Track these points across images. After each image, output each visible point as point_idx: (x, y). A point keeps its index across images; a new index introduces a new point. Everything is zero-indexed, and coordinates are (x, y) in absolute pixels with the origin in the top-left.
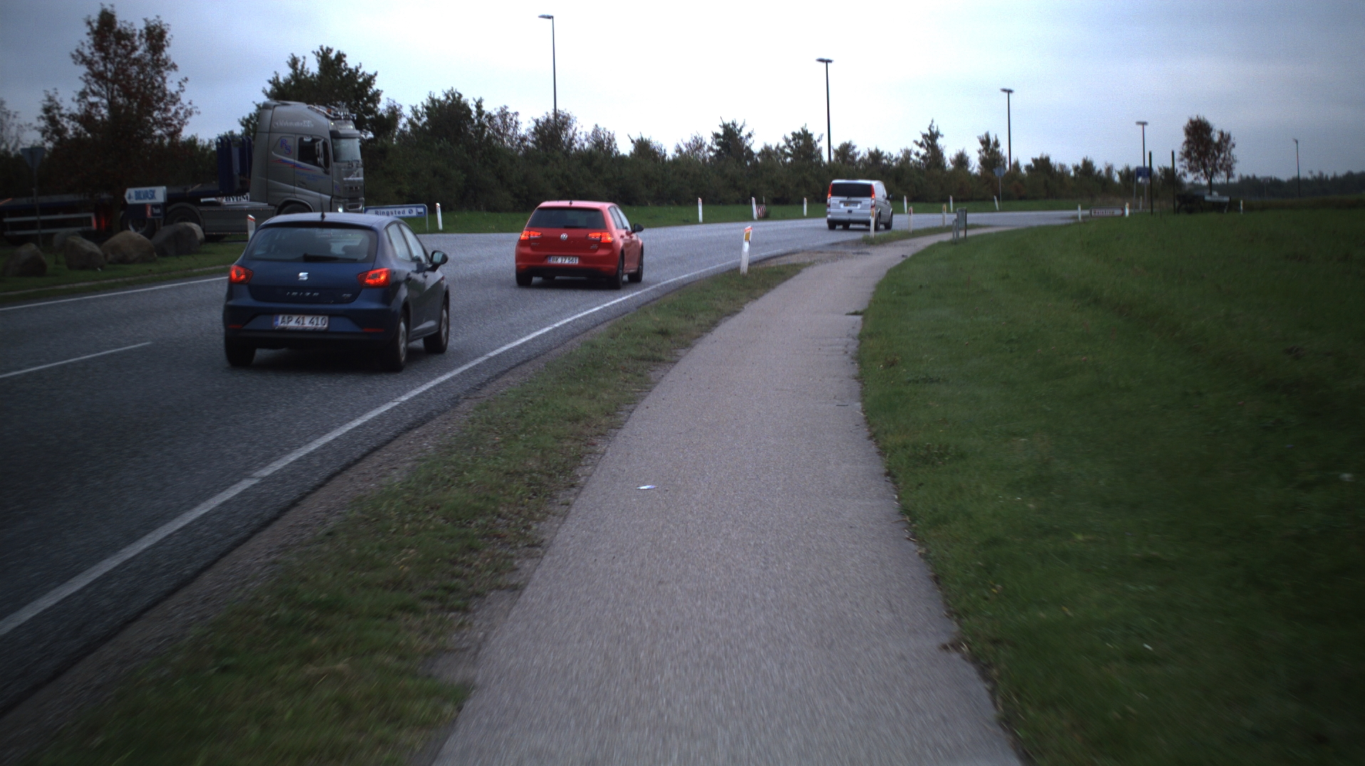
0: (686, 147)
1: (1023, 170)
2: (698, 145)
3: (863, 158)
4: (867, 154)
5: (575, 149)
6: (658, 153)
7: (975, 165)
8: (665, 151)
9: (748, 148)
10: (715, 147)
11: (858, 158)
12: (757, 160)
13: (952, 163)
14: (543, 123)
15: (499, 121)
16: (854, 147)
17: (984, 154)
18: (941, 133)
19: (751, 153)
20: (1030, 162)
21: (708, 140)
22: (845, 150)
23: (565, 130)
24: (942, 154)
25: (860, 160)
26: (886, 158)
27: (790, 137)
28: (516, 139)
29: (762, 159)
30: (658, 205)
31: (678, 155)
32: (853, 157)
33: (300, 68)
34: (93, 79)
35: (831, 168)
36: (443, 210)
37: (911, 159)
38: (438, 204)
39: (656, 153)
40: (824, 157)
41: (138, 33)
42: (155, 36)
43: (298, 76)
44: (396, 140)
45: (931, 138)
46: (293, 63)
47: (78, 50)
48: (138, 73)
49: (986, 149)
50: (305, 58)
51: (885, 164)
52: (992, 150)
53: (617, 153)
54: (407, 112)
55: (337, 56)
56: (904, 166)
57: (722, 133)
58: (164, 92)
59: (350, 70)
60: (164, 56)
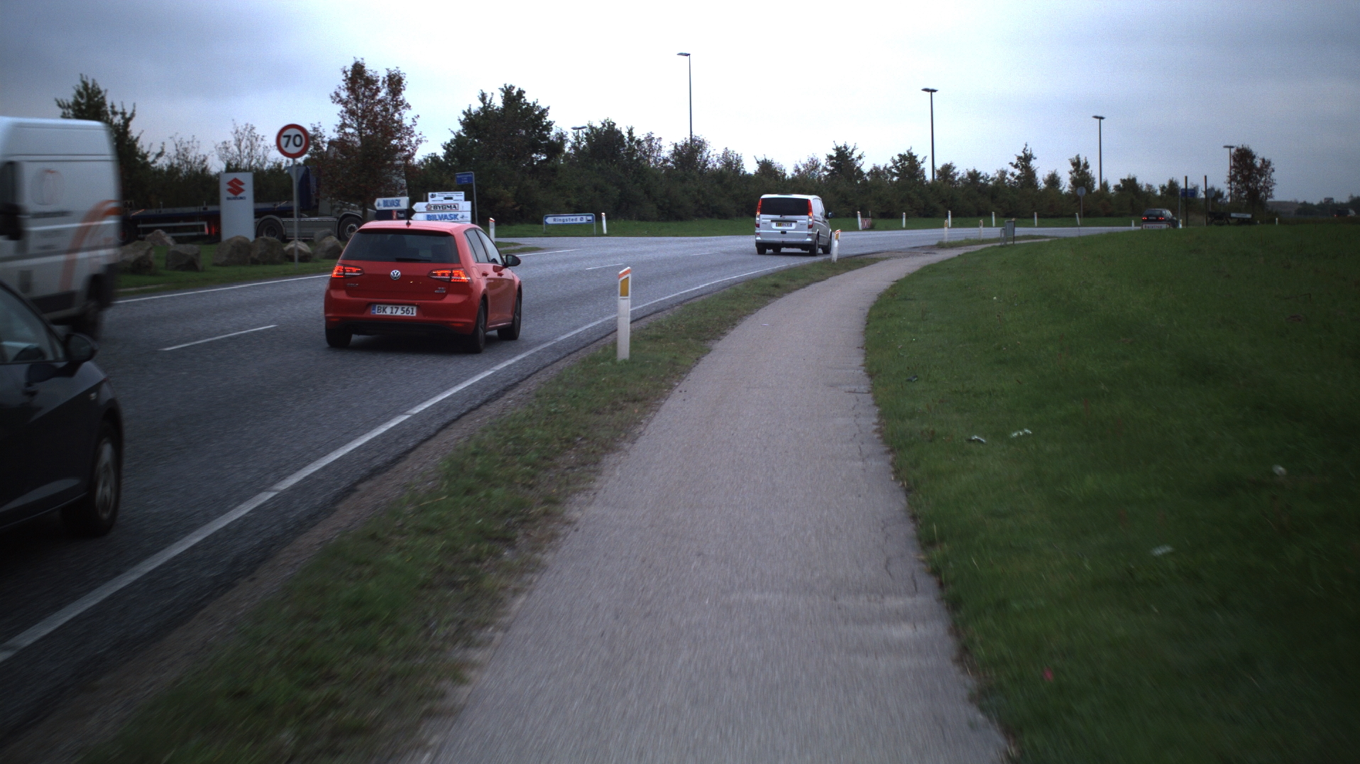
0: (804, 167)
1: (1112, 189)
2: (814, 165)
3: (962, 177)
4: (966, 175)
5: (708, 168)
6: (779, 172)
7: (1066, 184)
8: (785, 170)
9: (858, 168)
10: (829, 168)
11: (957, 178)
12: (866, 180)
13: (1045, 183)
14: (682, 147)
15: (646, 145)
16: (954, 168)
17: (1074, 174)
18: (1035, 155)
19: (861, 173)
20: (1119, 183)
21: (823, 162)
22: (947, 169)
23: (701, 152)
24: (1034, 175)
25: (960, 179)
26: (983, 177)
27: (897, 158)
28: (660, 160)
29: (872, 178)
31: (796, 174)
32: (953, 177)
33: (488, 102)
34: (347, 115)
35: (933, 186)
36: (607, 219)
37: (1007, 178)
38: (603, 214)
39: (777, 172)
40: (929, 176)
41: (381, 79)
42: (395, 83)
43: (486, 109)
44: (563, 161)
45: (1025, 160)
46: (483, 98)
47: (335, 92)
48: (381, 111)
49: (1076, 170)
50: (492, 94)
51: (982, 184)
52: (1083, 171)
53: (744, 172)
54: (571, 137)
55: (518, 93)
56: (999, 185)
57: (835, 155)
58: (401, 126)
59: (528, 104)
60: (401, 98)
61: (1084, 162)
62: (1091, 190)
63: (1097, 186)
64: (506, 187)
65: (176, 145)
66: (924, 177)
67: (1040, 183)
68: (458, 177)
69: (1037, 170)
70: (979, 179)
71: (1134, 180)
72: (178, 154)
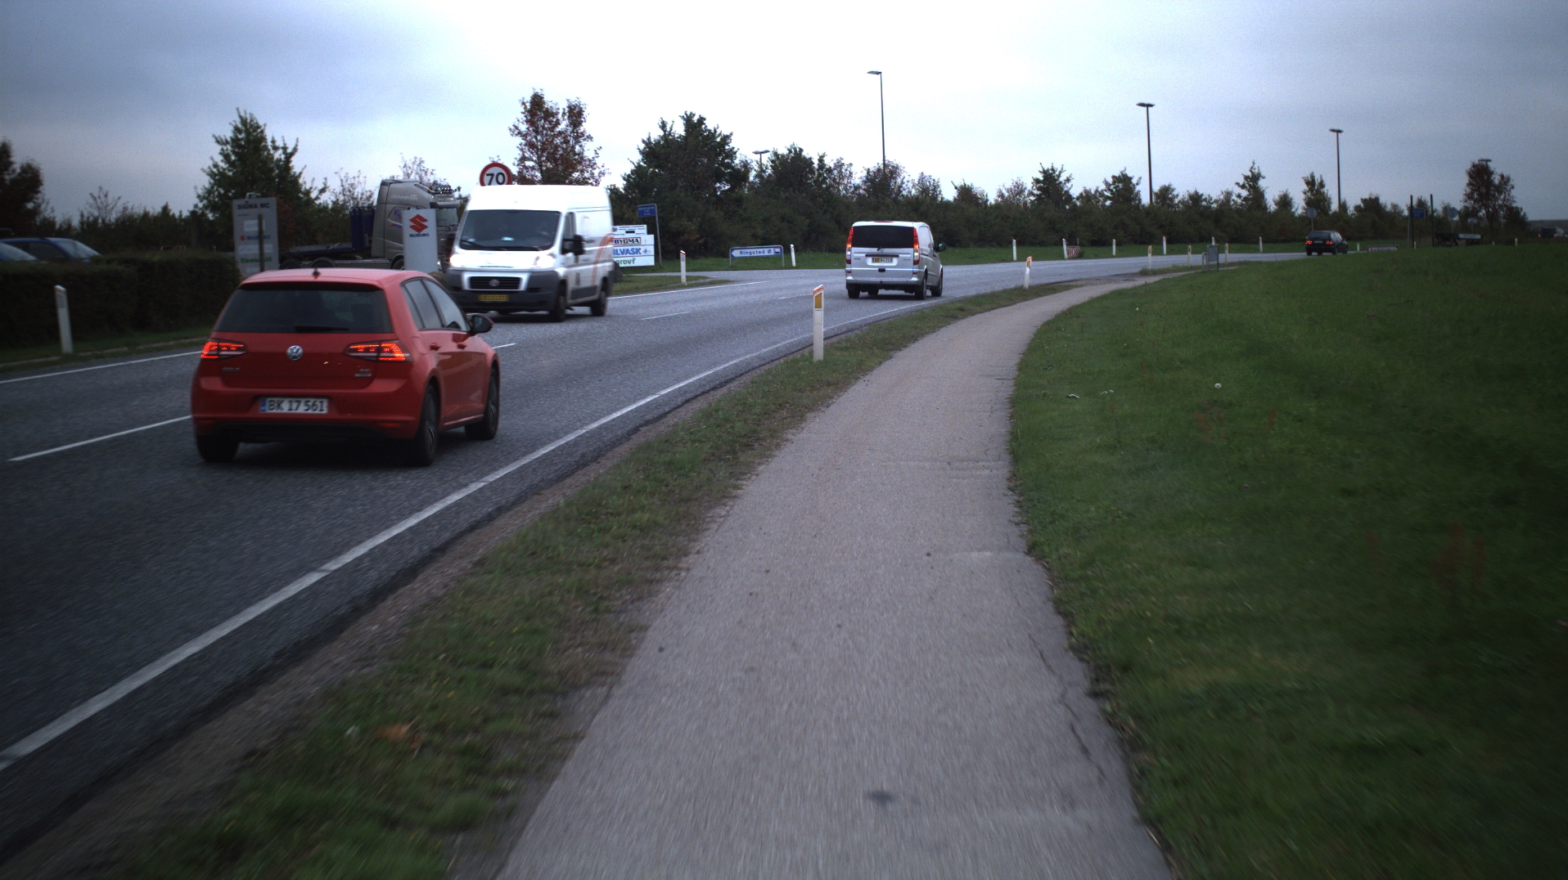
0: (1008, 192)
1: (1351, 210)
2: (1019, 190)
3: (1182, 200)
4: (1187, 197)
5: (903, 195)
7: (1299, 205)
8: (985, 194)
9: (1067, 192)
10: (1036, 192)
11: (1176, 201)
12: (1076, 205)
13: (1276, 204)
14: (874, 173)
15: (836, 172)
16: (1173, 190)
17: (1309, 194)
18: (1263, 174)
19: (1069, 197)
20: (1359, 202)
21: (1029, 185)
22: (1166, 192)
23: (894, 178)
24: (1264, 196)
25: (1180, 202)
26: (1205, 200)
27: (1110, 180)
28: (850, 187)
29: (1082, 202)
30: (980, 246)
31: (1000, 199)
32: (1172, 200)
33: (668, 129)
34: (527, 148)
35: (1149, 211)
36: (796, 251)
37: (1233, 200)
38: (792, 246)
39: (978, 198)
40: (1145, 199)
41: (561, 111)
42: (576, 114)
43: (667, 138)
44: (748, 190)
45: (1253, 180)
46: (663, 126)
47: (514, 126)
48: (561, 143)
49: (1311, 190)
50: (673, 122)
51: (1205, 207)
52: (1318, 191)
53: (942, 198)
54: (755, 164)
55: (698, 120)
56: (1224, 208)
57: (1042, 179)
58: (582, 158)
59: (710, 131)
60: (581, 129)
61: (1319, 181)
62: (1327, 211)
63: (1334, 207)
64: (690, 219)
65: (342, 180)
66: (1140, 200)
67: (1269, 204)
68: (640, 209)
69: (1267, 191)
70: (1202, 202)
71: (1377, 199)
72: (344, 190)
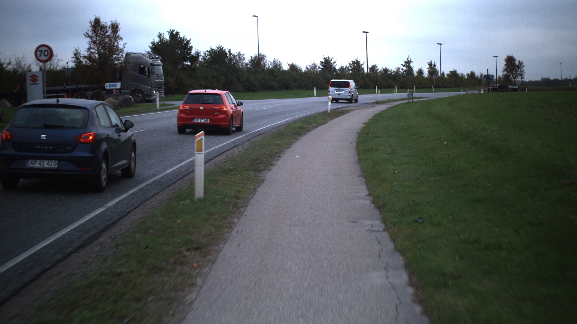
0: (310, 67)
1: (446, 76)
2: (314, 66)
3: (380, 71)
4: (382, 70)
5: (267, 68)
6: (299, 69)
7: (426, 74)
8: (301, 68)
9: (334, 67)
10: (321, 67)
11: (378, 71)
12: (338, 72)
13: (417, 73)
14: (254, 58)
15: (237, 57)
16: (377, 67)
17: (430, 69)
18: (412, 61)
19: (336, 69)
20: (449, 73)
21: (319, 64)
22: (374, 68)
23: (263, 60)
24: (412, 69)
25: (379, 72)
26: (389, 71)
27: (351, 63)
28: (244, 64)
29: (340, 72)
30: (299, 90)
31: (306, 70)
32: (376, 71)
33: (162, 38)
34: (92, 43)
35: (368, 75)
37: (400, 71)
39: (298, 69)
40: (366, 71)
41: (108, 26)
42: (115, 27)
43: (162, 41)
44: (198, 65)
45: (408, 63)
46: (159, 36)
47: (86, 33)
48: (108, 41)
49: (430, 67)
51: (389, 74)
52: (433, 68)
53: (283, 69)
54: (202, 54)
55: (176, 33)
56: (397, 74)
57: (324, 61)
58: (118, 48)
59: (181, 38)
60: (118, 34)
61: (434, 64)
62: (437, 76)
63: (439, 74)
65: (16, 59)
66: (364, 71)
67: (415, 73)
70: (388, 72)
71: (456, 71)
72: (17, 64)
